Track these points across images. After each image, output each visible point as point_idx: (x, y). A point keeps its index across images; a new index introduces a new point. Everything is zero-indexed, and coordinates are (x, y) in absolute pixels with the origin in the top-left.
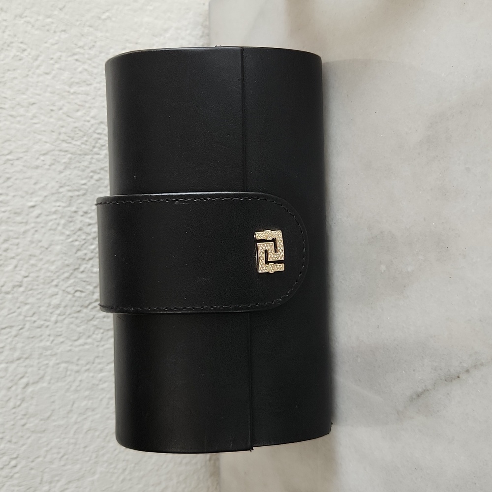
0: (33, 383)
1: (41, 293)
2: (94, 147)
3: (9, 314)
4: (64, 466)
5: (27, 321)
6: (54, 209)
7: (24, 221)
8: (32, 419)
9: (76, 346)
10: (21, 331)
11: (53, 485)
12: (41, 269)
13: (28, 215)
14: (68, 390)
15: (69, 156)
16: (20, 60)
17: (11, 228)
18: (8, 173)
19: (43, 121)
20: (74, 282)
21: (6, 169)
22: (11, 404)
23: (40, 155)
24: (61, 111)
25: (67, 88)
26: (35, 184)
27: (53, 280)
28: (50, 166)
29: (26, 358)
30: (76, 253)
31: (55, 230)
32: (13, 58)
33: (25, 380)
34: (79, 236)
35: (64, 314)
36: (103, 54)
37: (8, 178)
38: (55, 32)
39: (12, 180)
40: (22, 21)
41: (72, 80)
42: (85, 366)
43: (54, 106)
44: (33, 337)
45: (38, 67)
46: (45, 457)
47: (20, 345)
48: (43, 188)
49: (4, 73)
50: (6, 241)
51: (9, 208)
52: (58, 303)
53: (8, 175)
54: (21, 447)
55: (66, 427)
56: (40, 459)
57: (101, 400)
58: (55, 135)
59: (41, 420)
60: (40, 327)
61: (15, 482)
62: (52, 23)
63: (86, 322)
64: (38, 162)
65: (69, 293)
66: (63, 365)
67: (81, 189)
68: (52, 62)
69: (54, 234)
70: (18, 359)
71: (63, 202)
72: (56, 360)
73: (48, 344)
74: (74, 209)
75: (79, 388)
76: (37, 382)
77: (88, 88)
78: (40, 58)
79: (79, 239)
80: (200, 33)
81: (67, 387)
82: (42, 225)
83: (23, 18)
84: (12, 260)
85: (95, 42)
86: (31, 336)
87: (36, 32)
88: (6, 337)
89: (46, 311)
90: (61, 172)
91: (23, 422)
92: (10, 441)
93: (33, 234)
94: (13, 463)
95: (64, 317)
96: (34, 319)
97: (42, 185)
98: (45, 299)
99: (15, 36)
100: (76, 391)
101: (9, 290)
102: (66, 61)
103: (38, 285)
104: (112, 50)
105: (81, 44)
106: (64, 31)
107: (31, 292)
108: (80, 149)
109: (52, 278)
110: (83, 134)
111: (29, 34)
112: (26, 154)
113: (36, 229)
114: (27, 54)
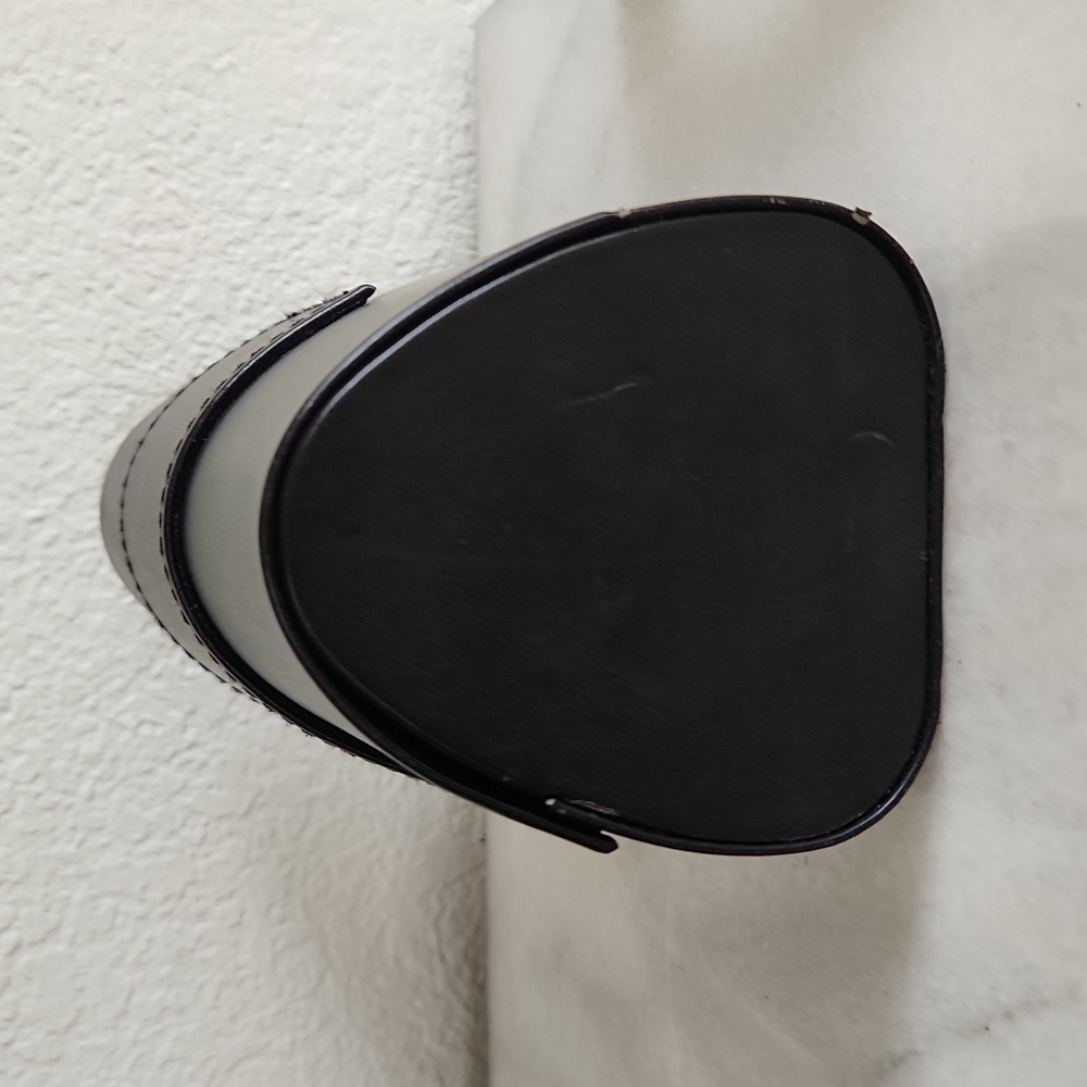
0: (32, 944)
1: (54, 726)
5: (19, 793)
6: (89, 527)
7: (17, 553)
8: (27, 1031)
9: (141, 856)
12: (55, 669)
13: (25, 539)
14: (119, 961)
15: (129, 397)
16: (13, 172)
19: (66, 315)
20: (137, 699)
23: (58, 396)
24: (111, 292)
25: (126, 237)
26: (45, 465)
27: (83, 697)
28: (82, 422)
29: (17, 883)
30: (142, 631)
31: (92, 574)
33: (11, 936)
35: (111, 779)
36: (216, 154)
38: (98, 104)
40: (19, 81)
41: (140, 217)
42: (162, 904)
43: (95, 279)
44: (33, 833)
45: (56, 188)
48: (65, 476)
52: (97, 750)
55: (112, 1053)
57: (201, 988)
58: (94, 350)
59: (51, 1033)
60: (51, 808)
62: (92, 83)
63: (165, 796)
64: (53, 415)
65: (123, 727)
66: (107, 902)
68: (89, 175)
72: (90, 888)
73: (71, 849)
75: (145, 958)
76: (43, 941)
77: (178, 236)
78: (61, 168)
80: (461, 97)
81: (117, 954)
82: (60, 563)
83: (21, 73)
85: (197, 125)
86: (31, 829)
87: (53, 106)
89: (68, 770)
93: (39, 586)
95: (111, 784)
97: (62, 467)
98: (64, 740)
100: (139, 964)
102: (124, 172)
103: (47, 707)
104: (238, 145)
105: (161, 130)
106: (121, 101)
107: (29, 724)
109: (83, 692)
110: (164, 345)
111: (35, 110)
112: (23, 394)
113: (44, 573)
114: (29, 159)
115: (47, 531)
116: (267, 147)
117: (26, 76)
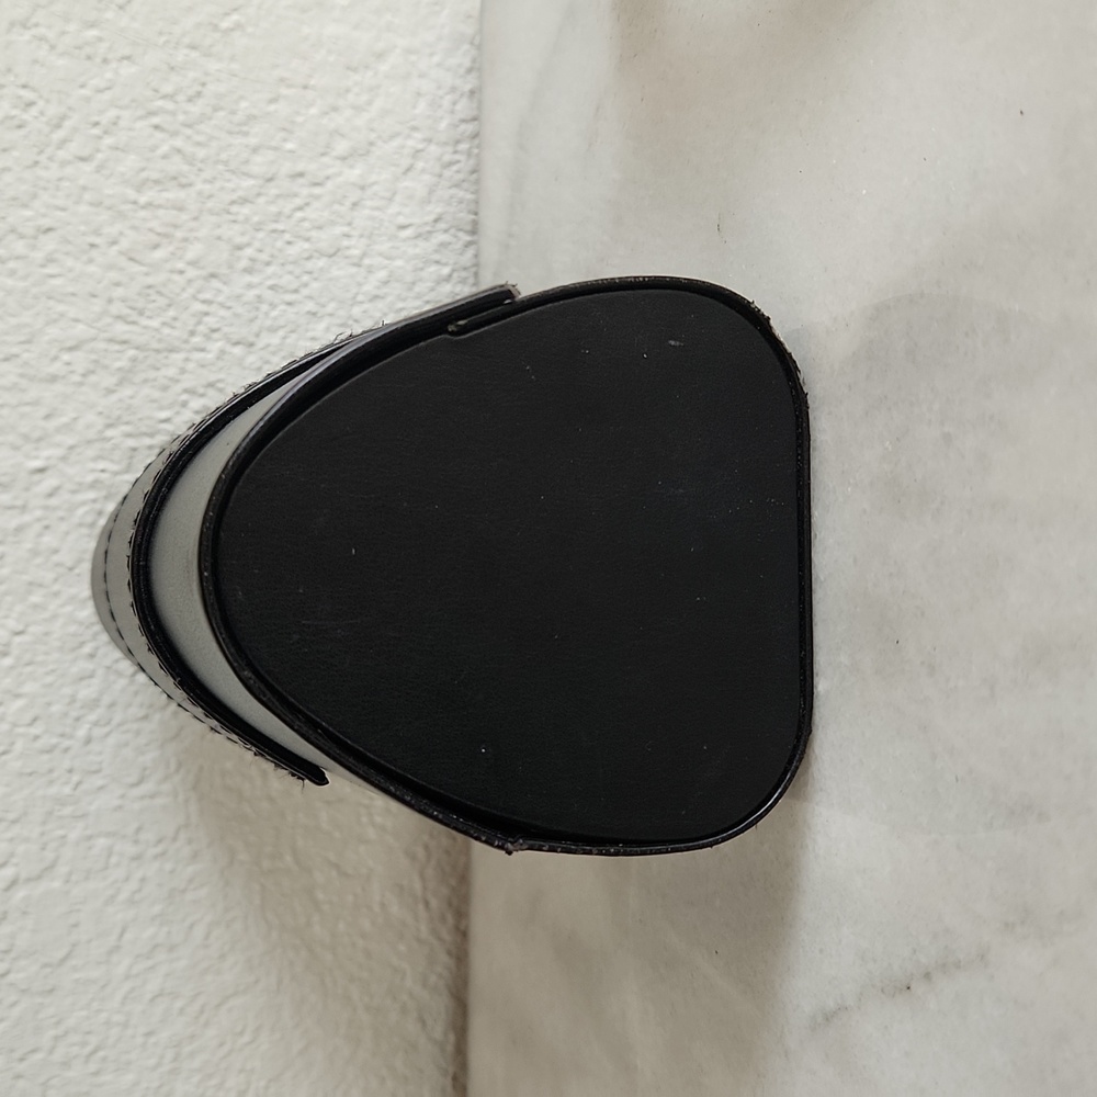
0: (29, 880)
1: (53, 671)
2: (192, 333)
4: (96, 1073)
5: (18, 735)
6: (90, 478)
7: (19, 503)
8: (22, 963)
9: (134, 800)
12: (55, 617)
13: (27, 489)
14: (112, 899)
15: (132, 353)
16: (20, 127)
19: (71, 270)
23: (62, 350)
24: (115, 248)
25: (131, 194)
26: (47, 417)
27: (82, 644)
28: (84, 375)
29: (14, 822)
33: (9, 872)
35: (108, 723)
36: (221, 114)
38: (105, 61)
40: (27, 36)
41: (144, 175)
42: (154, 846)
43: (100, 235)
44: (30, 774)
45: (63, 143)
46: (51, 1051)
48: (67, 428)
52: (94, 696)
55: (104, 987)
56: (39, 1056)
57: (191, 927)
58: (97, 306)
59: (46, 965)
60: (50, 751)
62: (100, 39)
64: (56, 368)
66: (102, 842)
67: (158, 432)
68: (96, 131)
71: (112, 461)
72: (85, 829)
73: (67, 790)
75: (137, 897)
76: (39, 877)
77: (182, 194)
78: (67, 124)
80: (467, 63)
81: (111, 892)
82: (61, 513)
83: (29, 28)
85: (204, 84)
86: (29, 770)
87: (61, 62)
89: (66, 715)
90: (110, 391)
93: (40, 535)
95: (106, 729)
96: (34, 731)
97: (64, 420)
98: (62, 685)
99: (9, 70)
100: (131, 902)
102: (130, 129)
103: (46, 653)
104: (243, 104)
105: (168, 89)
106: (128, 58)
107: (29, 669)
108: (158, 336)
110: (166, 301)
111: (42, 66)
112: (26, 346)
113: (45, 523)
114: (36, 114)
115: (49, 482)
116: (272, 108)
117: (34, 31)
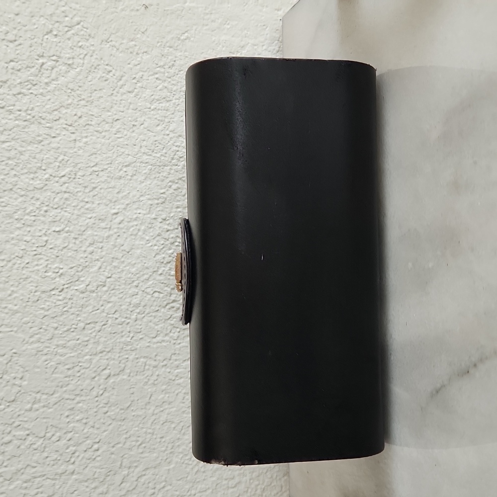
0: (114, 375)
1: (122, 292)
2: (173, 159)
3: (93, 311)
4: (142, 453)
5: (109, 318)
6: (135, 216)
7: (108, 226)
8: (113, 408)
9: (154, 343)
10: (104, 327)
11: (132, 470)
12: (123, 271)
13: (111, 221)
14: (146, 383)
15: (150, 167)
16: (106, 80)
17: (96, 233)
18: (93, 183)
19: (126, 135)
20: (153, 283)
21: (92, 179)
22: (94, 393)
23: (123, 166)
24: (142, 126)
25: (148, 105)
26: (118, 193)
27: (133, 282)
28: (131, 176)
29: (109, 352)
30: (155, 257)
31: (136, 235)
32: (99, 79)
33: (107, 372)
34: (157, 241)
35: (143, 313)
37: (95, 188)
38: (137, 54)
39: (97, 189)
40: (108, 46)
41: (153, 97)
42: (162, 362)
43: (137, 121)
45: (122, 86)
46: (125, 443)
47: (102, 339)
48: (126, 197)
49: (91, 93)
50: (91, 244)
51: (94, 215)
52: (138, 302)
53: (94, 185)
54: (102, 433)
55: (144, 418)
56: (120, 445)
57: (177, 394)
58: (137, 149)
59: (121, 409)
60: (121, 324)
61: (97, 464)
62: (135, 45)
63: (163, 321)
64: (121, 173)
65: (148, 294)
66: (142, 360)
67: (160, 198)
68: (134, 81)
69: (134, 239)
70: (101, 352)
71: (143, 209)
72: (136, 355)
73: (129, 339)
74: (153, 216)
75: (156, 382)
76: (118, 374)
77: (167, 104)
78: (124, 79)
79: (158, 244)
81: (146, 380)
82: (124, 231)
84: (96, 262)
85: (175, 61)
86: (113, 332)
87: (120, 55)
88: (90, 332)
89: (127, 309)
90: (142, 182)
91: (106, 409)
92: (93, 427)
93: (116, 239)
94: (96, 446)
95: (143, 315)
96: (115, 316)
97: (125, 194)
98: (125, 298)
99: (101, 59)
100: (154, 385)
101: (93, 289)
102: (147, 80)
103: (119, 286)
105: (162, 64)
106: (146, 52)
107: (113, 292)
108: (159, 160)
109: (133, 280)
110: (163, 147)
111: (114, 56)
112: (109, 165)
113: (118, 234)
114: (111, 75)
115: (119, 218)
117: (110, 43)
